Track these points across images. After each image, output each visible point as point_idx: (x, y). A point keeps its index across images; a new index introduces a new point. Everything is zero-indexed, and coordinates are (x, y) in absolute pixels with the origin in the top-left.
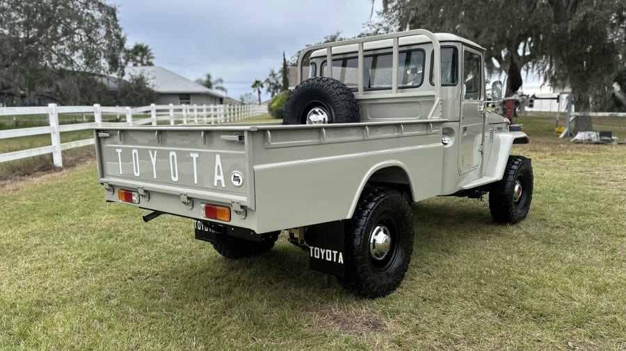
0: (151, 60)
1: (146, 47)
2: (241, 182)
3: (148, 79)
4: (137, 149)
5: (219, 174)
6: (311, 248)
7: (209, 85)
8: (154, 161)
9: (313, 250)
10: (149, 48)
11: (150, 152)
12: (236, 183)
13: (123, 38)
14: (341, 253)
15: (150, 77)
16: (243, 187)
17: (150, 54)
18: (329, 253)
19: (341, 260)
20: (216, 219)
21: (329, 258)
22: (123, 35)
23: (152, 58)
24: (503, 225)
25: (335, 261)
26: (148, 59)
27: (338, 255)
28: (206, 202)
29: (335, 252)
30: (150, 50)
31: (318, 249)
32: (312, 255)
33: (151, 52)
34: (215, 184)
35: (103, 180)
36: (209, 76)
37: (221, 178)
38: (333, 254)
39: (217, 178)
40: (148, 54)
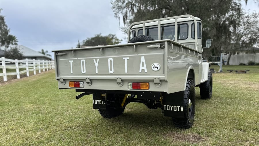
0: (16, 42)
1: (14, 37)
2: (158, 69)
3: (19, 49)
4: (85, 59)
5: (143, 66)
6: (165, 106)
7: (43, 53)
8: (96, 64)
9: (166, 107)
10: (15, 37)
11: (94, 60)
12: (156, 69)
13: (8, 30)
14: (182, 107)
15: (20, 48)
16: (160, 70)
17: (16, 40)
18: (175, 107)
19: (182, 110)
20: (140, 89)
21: (175, 109)
22: (8, 29)
23: (17, 41)
24: (206, 99)
25: (179, 110)
26: (15, 42)
27: (180, 108)
28: (133, 81)
29: (179, 107)
30: (15, 38)
31: (169, 106)
32: (165, 109)
33: (16, 39)
34: (140, 71)
35: (58, 78)
36: (43, 50)
37: (145, 68)
38: (177, 108)
39: (141, 68)
40: (15, 40)
